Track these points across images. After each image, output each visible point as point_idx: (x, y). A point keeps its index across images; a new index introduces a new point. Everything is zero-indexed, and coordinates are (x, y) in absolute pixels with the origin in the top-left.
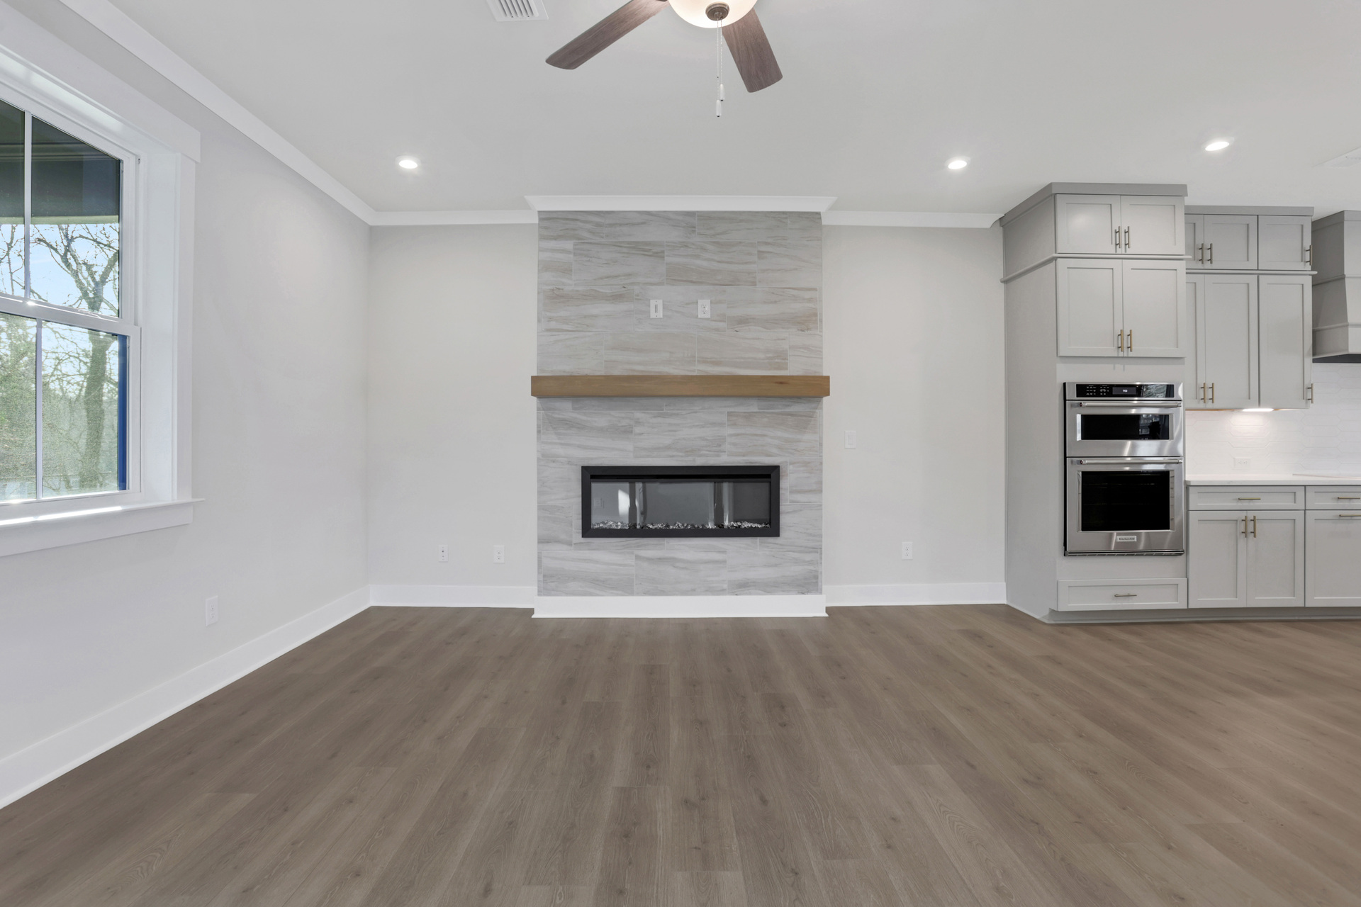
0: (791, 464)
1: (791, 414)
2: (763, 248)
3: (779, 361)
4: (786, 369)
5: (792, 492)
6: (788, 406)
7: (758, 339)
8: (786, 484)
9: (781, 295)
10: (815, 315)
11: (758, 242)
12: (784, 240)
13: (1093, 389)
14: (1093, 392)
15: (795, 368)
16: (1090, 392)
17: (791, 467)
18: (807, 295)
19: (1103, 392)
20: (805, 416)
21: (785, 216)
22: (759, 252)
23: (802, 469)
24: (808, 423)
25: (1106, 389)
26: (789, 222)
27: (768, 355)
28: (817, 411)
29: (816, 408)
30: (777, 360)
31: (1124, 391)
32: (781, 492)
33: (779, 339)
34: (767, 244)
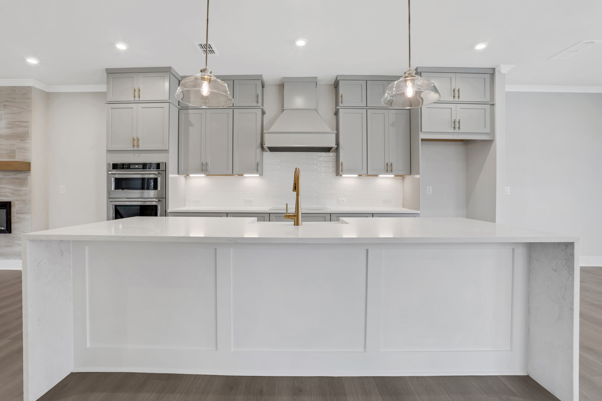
0: (17, 201)
1: (17, 179)
2: (6, 104)
3: (12, 154)
4: (15, 158)
5: (17, 213)
6: (16, 175)
7: (3, 145)
8: (14, 210)
9: (13, 125)
10: (28, 133)
11: (4, 101)
12: (15, 99)
13: (121, 166)
14: (121, 167)
15: (19, 158)
16: (119, 167)
17: (17, 202)
18: (24, 124)
19: (126, 167)
20: (23, 179)
21: (16, 88)
22: (4, 105)
23: (21, 203)
24: (24, 182)
25: (127, 166)
26: (17, 91)
27: (8, 152)
28: (28, 177)
29: (28, 176)
30: (11, 154)
31: (136, 166)
32: (12, 213)
33: (12, 145)
34: (7, 101)
